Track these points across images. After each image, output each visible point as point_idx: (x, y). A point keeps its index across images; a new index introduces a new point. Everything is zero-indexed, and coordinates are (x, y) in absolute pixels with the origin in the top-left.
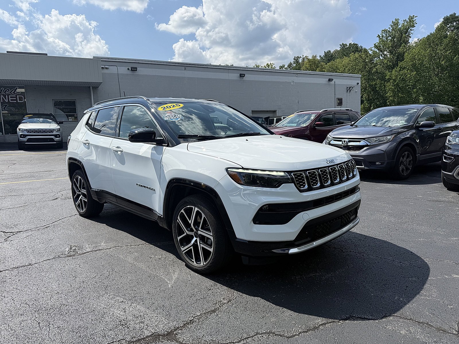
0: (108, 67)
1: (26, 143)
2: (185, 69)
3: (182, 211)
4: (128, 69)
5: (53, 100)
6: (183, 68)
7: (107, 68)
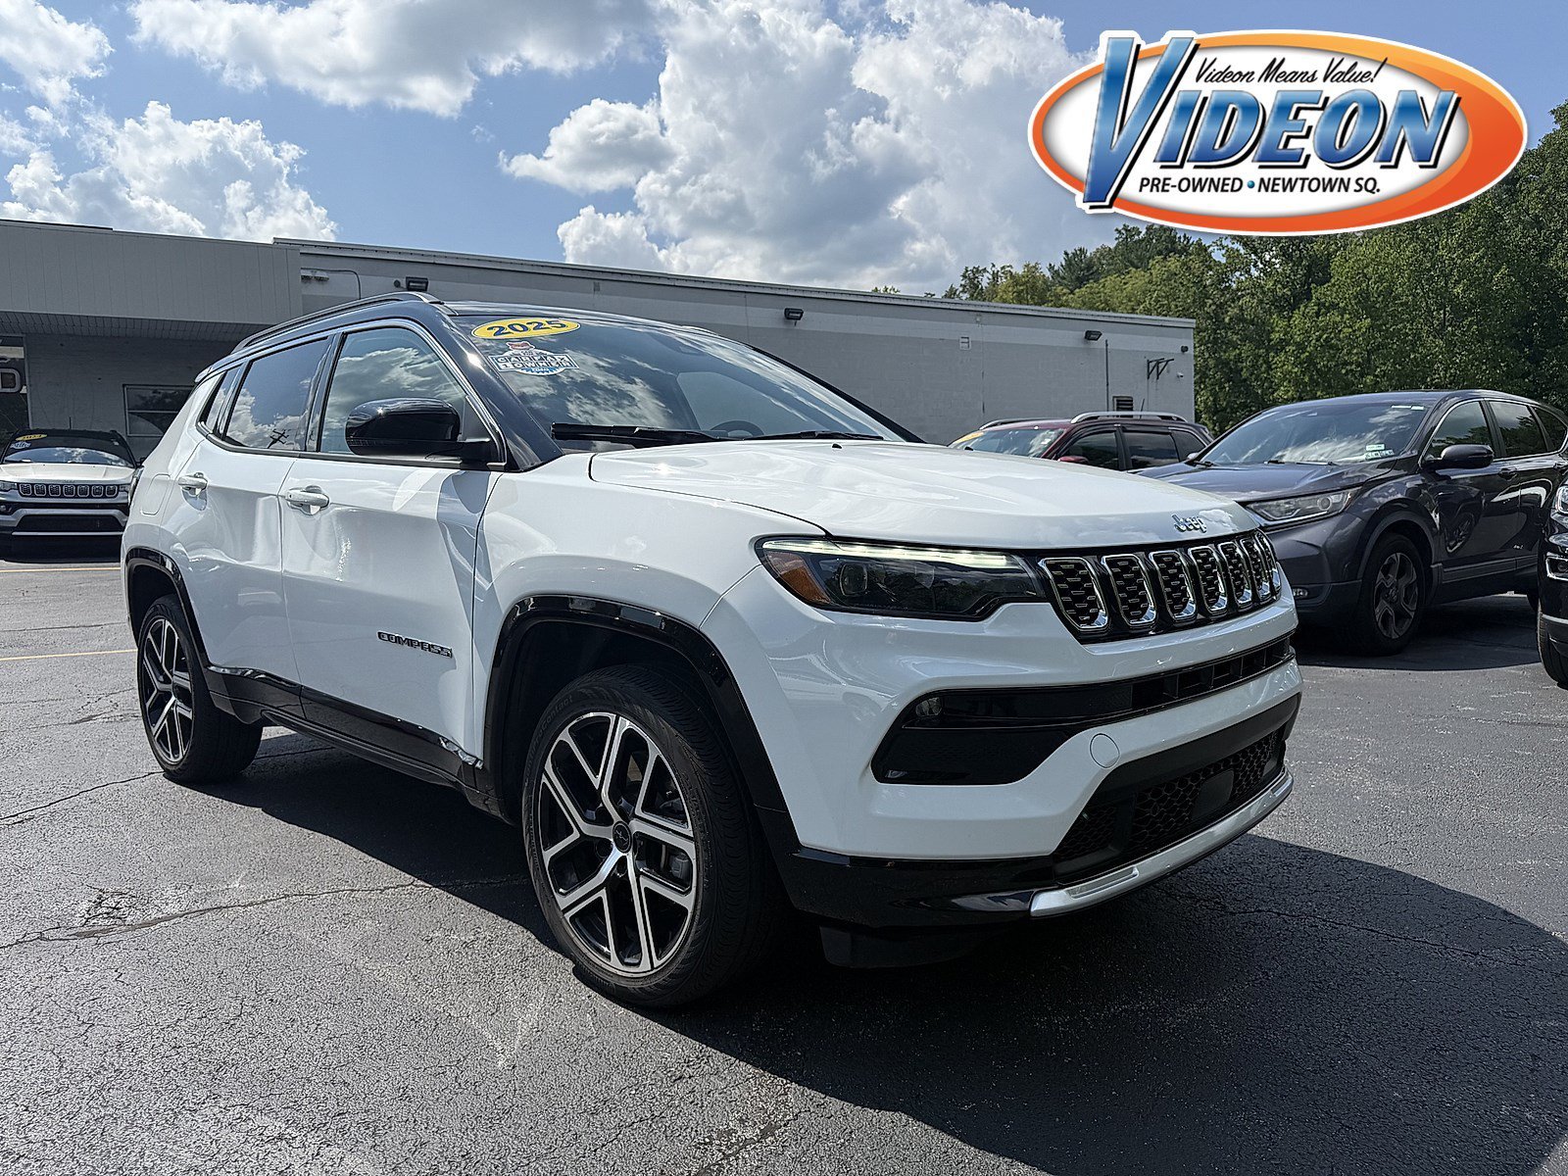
0: (324, 275)
1: (14, 533)
2: (597, 289)
3: (565, 736)
4: (397, 284)
5: (124, 386)
6: (591, 284)
7: (320, 280)
